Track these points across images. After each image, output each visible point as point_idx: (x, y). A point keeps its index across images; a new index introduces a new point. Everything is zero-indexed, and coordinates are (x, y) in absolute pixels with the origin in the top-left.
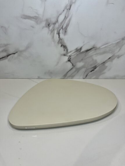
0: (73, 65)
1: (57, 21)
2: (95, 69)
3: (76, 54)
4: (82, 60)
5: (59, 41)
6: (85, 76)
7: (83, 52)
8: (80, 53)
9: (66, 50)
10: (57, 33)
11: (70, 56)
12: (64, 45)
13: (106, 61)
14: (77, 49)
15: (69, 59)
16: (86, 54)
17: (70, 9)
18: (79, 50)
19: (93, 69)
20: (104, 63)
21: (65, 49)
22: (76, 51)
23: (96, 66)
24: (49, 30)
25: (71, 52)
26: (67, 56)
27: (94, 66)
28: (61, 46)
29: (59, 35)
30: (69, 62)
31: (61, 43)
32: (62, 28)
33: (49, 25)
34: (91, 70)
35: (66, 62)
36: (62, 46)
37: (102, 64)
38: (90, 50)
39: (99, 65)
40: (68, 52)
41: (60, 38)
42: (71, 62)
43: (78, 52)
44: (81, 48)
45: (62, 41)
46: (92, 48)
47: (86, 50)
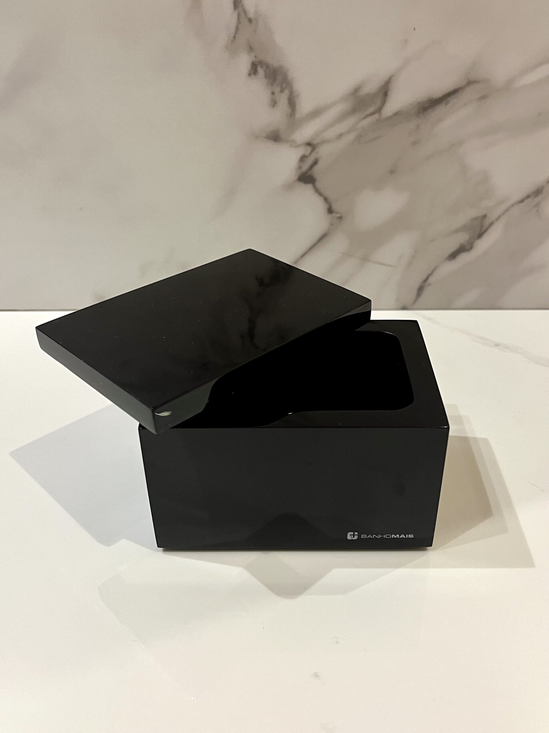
0: (330, 210)
2: (480, 235)
3: (349, 132)
4: (392, 172)
5: (237, 29)
6: (415, 293)
7: (396, 114)
8: (380, 121)
9: (283, 99)
11: (310, 146)
12: (274, 63)
14: (357, 90)
15: (305, 167)
18: (371, 98)
19: (462, 238)
20: (538, 192)
21: (277, 89)
22: (353, 111)
23: (485, 216)
25: (316, 113)
26: (294, 144)
27: (474, 220)
28: (254, 69)
34: (453, 246)
35: (289, 187)
36: (261, 71)
37: (522, 201)
38: (447, 103)
39: (504, 213)
40: (298, 115)
41: (245, 12)
42: (318, 191)
43: (365, 118)
44: (384, 85)
45: (255, 32)
46: (458, 86)
47: (419, 103)
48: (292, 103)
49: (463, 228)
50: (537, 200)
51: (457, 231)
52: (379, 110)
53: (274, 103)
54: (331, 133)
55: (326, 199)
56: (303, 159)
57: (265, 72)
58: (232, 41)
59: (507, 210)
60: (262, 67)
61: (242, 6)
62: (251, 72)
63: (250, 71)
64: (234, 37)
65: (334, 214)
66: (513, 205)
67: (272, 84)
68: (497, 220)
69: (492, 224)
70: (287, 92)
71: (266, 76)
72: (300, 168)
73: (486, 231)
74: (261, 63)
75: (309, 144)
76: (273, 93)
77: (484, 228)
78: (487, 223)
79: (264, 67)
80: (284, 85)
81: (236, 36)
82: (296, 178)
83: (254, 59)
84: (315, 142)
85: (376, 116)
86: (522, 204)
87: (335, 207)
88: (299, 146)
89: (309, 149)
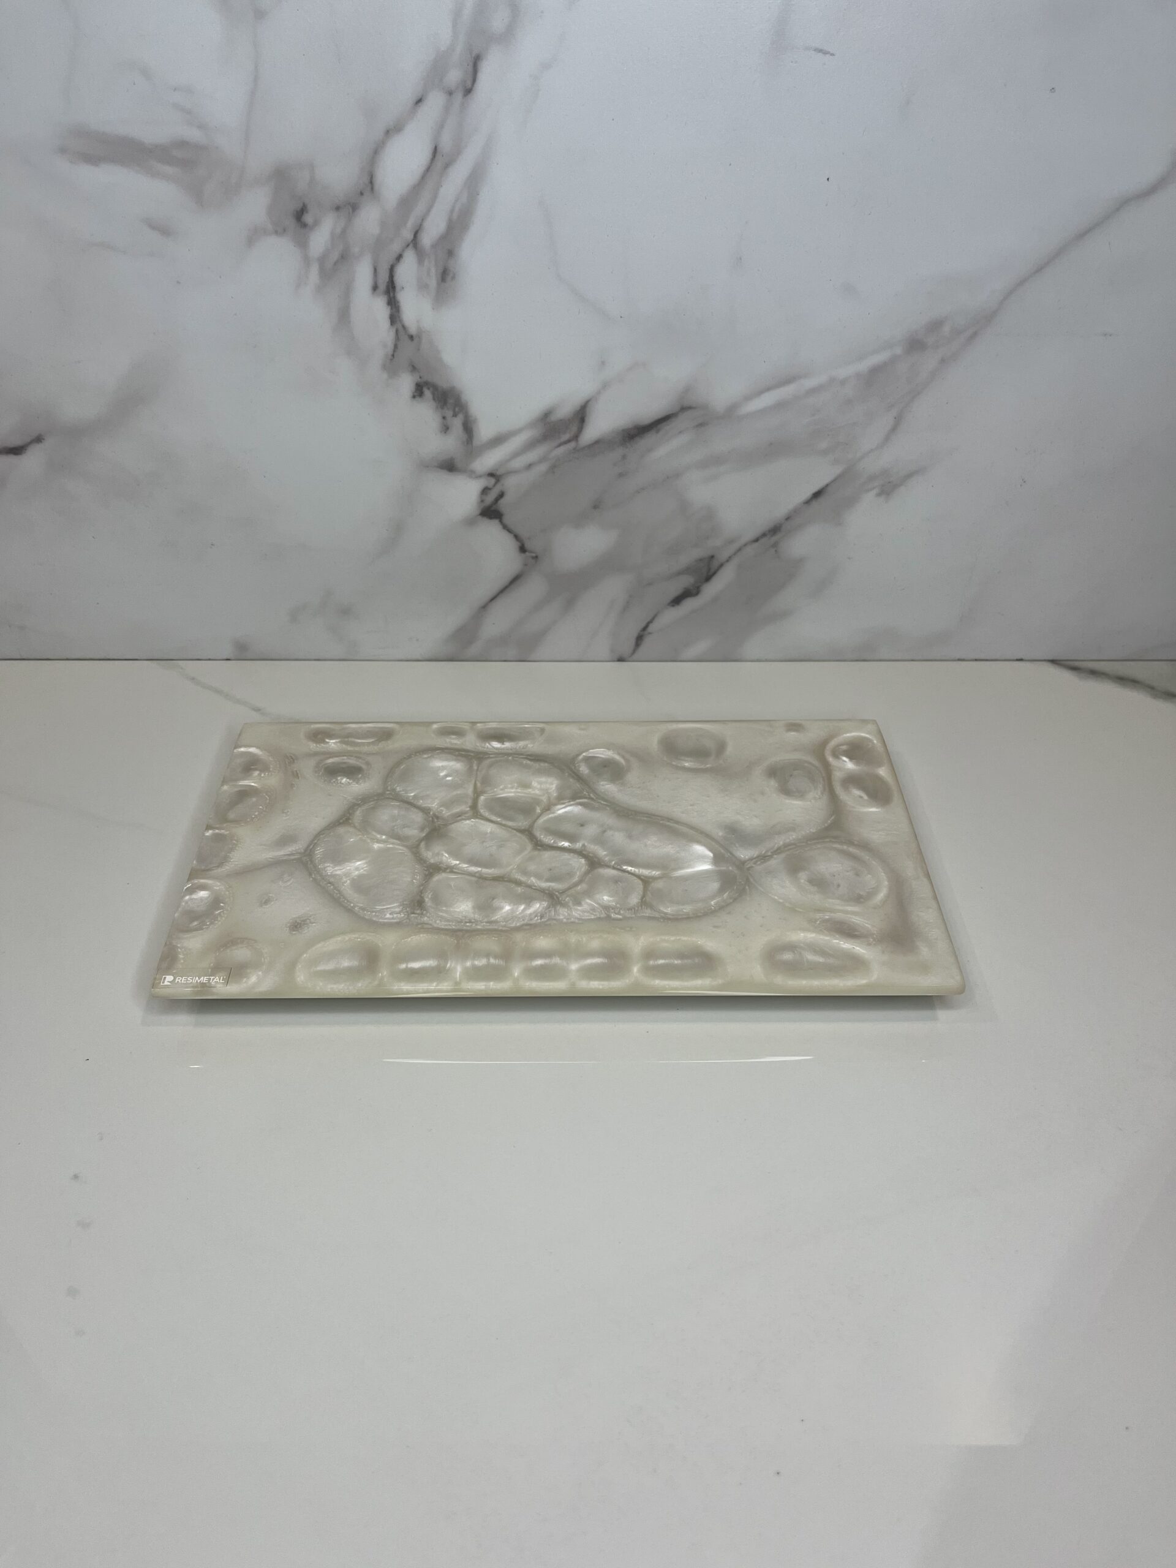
0: (523, 549)
1: (369, 186)
2: (708, 578)
3: (541, 460)
4: (595, 507)
5: (396, 346)
6: (633, 641)
7: (597, 442)
8: (576, 450)
9: (457, 423)
10: (375, 288)
11: (495, 476)
12: (443, 384)
13: (788, 518)
14: (546, 415)
15: (490, 498)
16: (624, 457)
17: (468, 91)
18: (565, 424)
19: (687, 581)
20: (775, 530)
21: (449, 413)
22: (545, 438)
23: (712, 557)
24: (307, 260)
25: (498, 441)
26: (473, 475)
27: (701, 560)
28: (419, 390)
29: (393, 303)
30: (491, 530)
31: (414, 368)
32: (415, 242)
33: (300, 214)
34: (675, 588)
35: (470, 522)
36: (428, 393)
37: (757, 540)
38: (658, 432)
39: (735, 554)
40: (476, 442)
41: (404, 327)
42: (505, 527)
43: (560, 445)
44: (580, 410)
45: (419, 350)
46: (671, 413)
47: (623, 430)
48: (468, 428)
49: (687, 571)
50: (774, 539)
51: (680, 573)
52: (576, 437)
53: (446, 429)
54: (518, 463)
55: (516, 537)
56: (485, 491)
57: (433, 394)
58: (391, 360)
59: (740, 550)
60: (429, 389)
61: (401, 321)
62: (415, 394)
63: (413, 393)
64: (393, 355)
65: (527, 553)
66: (745, 545)
67: (442, 408)
68: (727, 561)
69: (721, 565)
70: (461, 417)
71: (434, 399)
72: (482, 501)
73: (715, 573)
74: (427, 384)
75: (491, 475)
76: (444, 418)
77: (712, 571)
78: (715, 564)
79: (431, 389)
80: (457, 409)
81: (395, 356)
82: (478, 512)
83: (419, 380)
84: (498, 473)
85: (573, 444)
86: (757, 544)
87: (528, 545)
88: (480, 476)
89: (492, 481)
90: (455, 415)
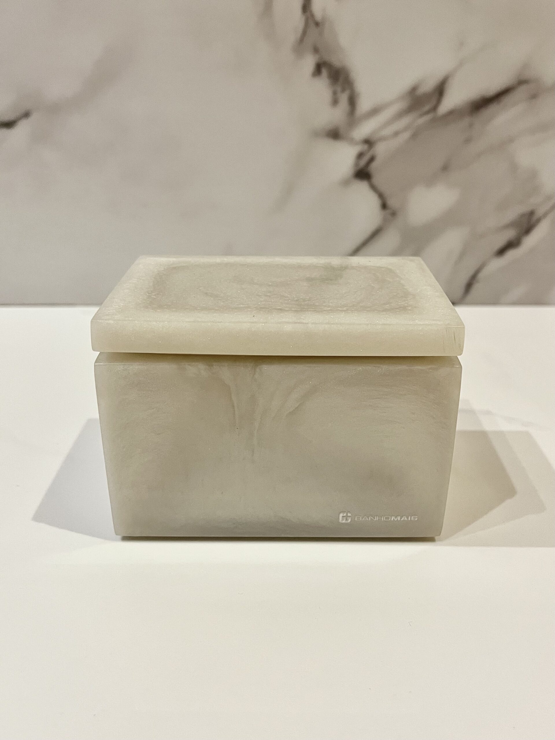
0: (384, 206)
2: (528, 231)
3: (406, 129)
4: (445, 168)
5: (304, 33)
6: (464, 288)
7: (452, 112)
8: (434, 120)
9: (344, 98)
11: (369, 142)
12: (337, 64)
14: (414, 89)
15: (363, 162)
16: (471, 125)
18: (427, 97)
19: (510, 234)
21: (339, 89)
22: (410, 109)
23: (532, 213)
25: (375, 111)
26: (352, 142)
27: (523, 215)
28: (318, 69)
30: (363, 187)
31: (316, 50)
34: (501, 243)
35: (346, 183)
36: (325, 72)
38: (500, 102)
39: (551, 210)
40: (358, 113)
41: (312, 16)
42: (373, 187)
43: (422, 115)
44: (440, 85)
45: (322, 35)
46: (510, 86)
47: (473, 101)
48: (352, 102)
49: (512, 225)
51: (506, 227)
52: (435, 108)
53: (335, 102)
54: (387, 132)
55: (380, 195)
56: (360, 155)
57: (329, 72)
58: (300, 43)
59: (554, 206)
61: (311, 11)
62: (315, 72)
65: (387, 209)
67: (334, 84)
68: (544, 216)
69: (540, 219)
70: (348, 92)
71: (329, 77)
72: (356, 164)
73: (534, 227)
74: (325, 63)
75: (366, 142)
76: (335, 93)
77: (531, 225)
78: (535, 218)
79: (328, 68)
80: (346, 85)
81: (303, 40)
82: (353, 174)
83: (319, 60)
84: (372, 140)
85: (431, 115)
87: (389, 203)
88: (356, 143)
89: (366, 147)
90: (343, 90)
